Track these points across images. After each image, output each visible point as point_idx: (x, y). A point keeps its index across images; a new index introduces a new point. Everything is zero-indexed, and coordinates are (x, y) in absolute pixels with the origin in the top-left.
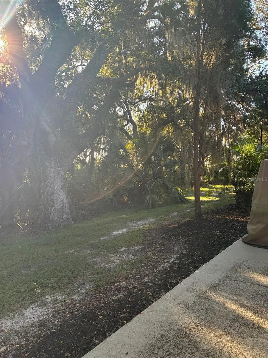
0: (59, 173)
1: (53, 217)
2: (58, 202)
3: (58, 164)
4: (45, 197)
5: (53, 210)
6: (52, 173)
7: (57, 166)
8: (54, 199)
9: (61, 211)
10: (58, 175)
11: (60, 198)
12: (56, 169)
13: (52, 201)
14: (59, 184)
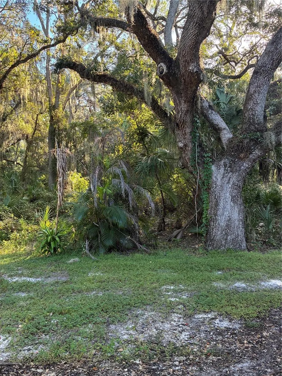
0: (229, 180)
1: (215, 235)
2: (224, 217)
3: (229, 169)
4: (209, 208)
5: (216, 227)
6: (219, 180)
7: (227, 170)
8: (219, 213)
9: (226, 229)
10: (228, 183)
11: (227, 213)
12: (226, 175)
13: (216, 215)
14: (228, 195)
